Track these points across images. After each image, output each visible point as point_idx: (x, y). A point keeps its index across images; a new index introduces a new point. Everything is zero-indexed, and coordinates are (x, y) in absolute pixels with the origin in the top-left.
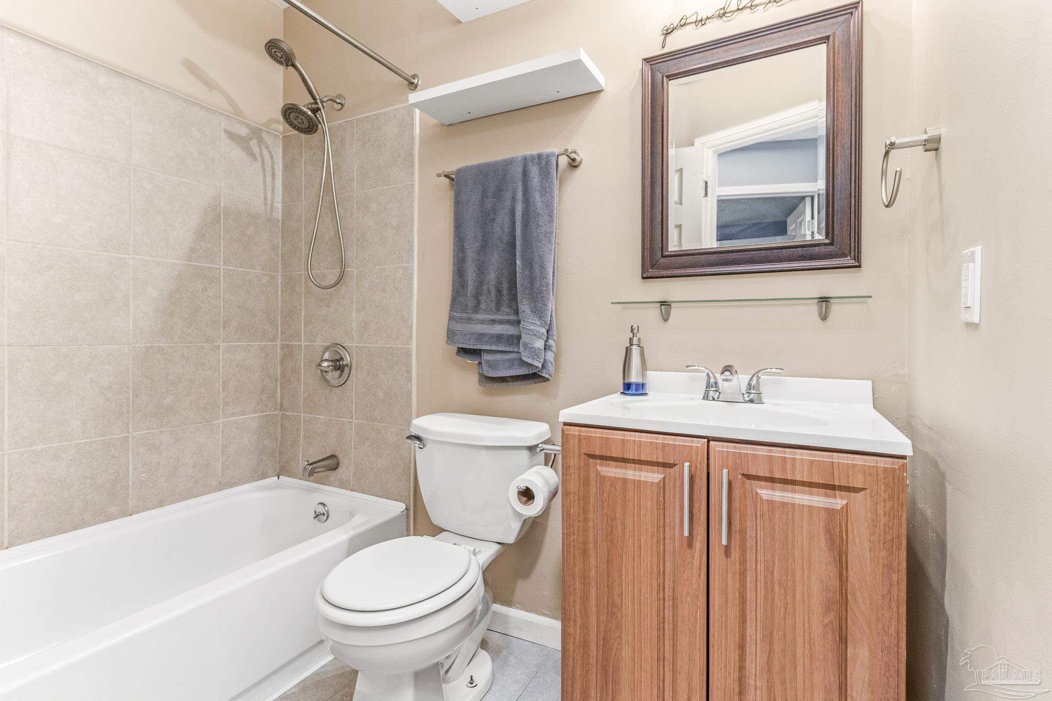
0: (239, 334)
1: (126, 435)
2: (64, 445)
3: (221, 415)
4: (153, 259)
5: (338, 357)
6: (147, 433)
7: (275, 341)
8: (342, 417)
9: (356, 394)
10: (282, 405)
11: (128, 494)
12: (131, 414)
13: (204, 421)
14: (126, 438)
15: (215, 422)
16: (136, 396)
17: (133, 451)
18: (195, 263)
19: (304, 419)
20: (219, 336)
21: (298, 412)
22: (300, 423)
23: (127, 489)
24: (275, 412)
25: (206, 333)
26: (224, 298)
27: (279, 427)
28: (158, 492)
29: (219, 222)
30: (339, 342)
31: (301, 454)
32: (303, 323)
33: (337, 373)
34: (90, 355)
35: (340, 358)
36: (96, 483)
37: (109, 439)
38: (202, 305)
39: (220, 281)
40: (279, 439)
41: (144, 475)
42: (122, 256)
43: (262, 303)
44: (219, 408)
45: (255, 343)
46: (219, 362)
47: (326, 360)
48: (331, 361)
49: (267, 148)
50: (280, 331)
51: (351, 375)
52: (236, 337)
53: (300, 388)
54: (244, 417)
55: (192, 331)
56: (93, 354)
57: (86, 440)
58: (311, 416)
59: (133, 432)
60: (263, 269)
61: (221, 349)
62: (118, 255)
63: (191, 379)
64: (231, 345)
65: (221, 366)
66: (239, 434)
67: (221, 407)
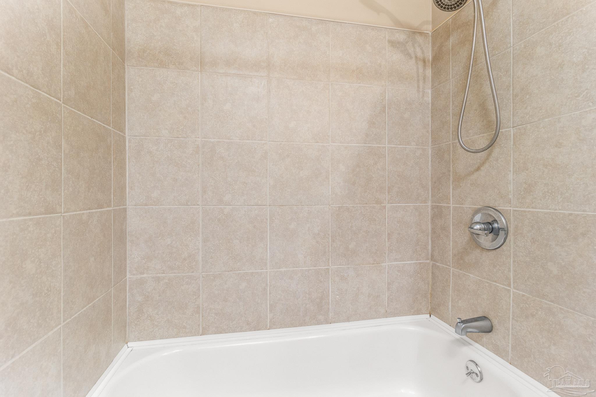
0: (399, 197)
1: (327, 267)
2: (295, 270)
3: (387, 259)
4: (342, 144)
5: (490, 220)
6: (340, 267)
7: (426, 203)
8: (496, 282)
9: (514, 261)
10: (432, 256)
11: (329, 308)
12: (330, 253)
13: (375, 263)
14: (328, 269)
15: (383, 264)
16: (333, 241)
17: (332, 279)
18: (369, 145)
19: (453, 273)
20: (385, 199)
21: (448, 265)
22: (450, 276)
23: (329, 305)
24: (426, 261)
25: (376, 197)
26: (388, 170)
27: (431, 274)
28: (347, 311)
29: (384, 112)
30: (491, 205)
31: (450, 303)
32: (451, 187)
33: (491, 236)
34: (308, 212)
35: (492, 221)
36: (311, 298)
37: (318, 269)
38: (373, 176)
39: (385, 156)
40: (430, 283)
41: (338, 297)
42: (325, 144)
43: (416, 172)
44: (385, 253)
45: (412, 204)
46: (385, 219)
47: (477, 223)
48: (483, 223)
49: (420, 46)
50: (430, 194)
51: (507, 240)
52: (397, 200)
53: (449, 245)
54: (403, 262)
55: (367, 196)
56: (310, 211)
57: (306, 268)
58: (461, 271)
59: (331, 266)
60: (417, 145)
61: (387, 208)
62: (323, 144)
63: (367, 231)
64: (394, 206)
65: (387, 222)
66: (400, 276)
67: (387, 254)
